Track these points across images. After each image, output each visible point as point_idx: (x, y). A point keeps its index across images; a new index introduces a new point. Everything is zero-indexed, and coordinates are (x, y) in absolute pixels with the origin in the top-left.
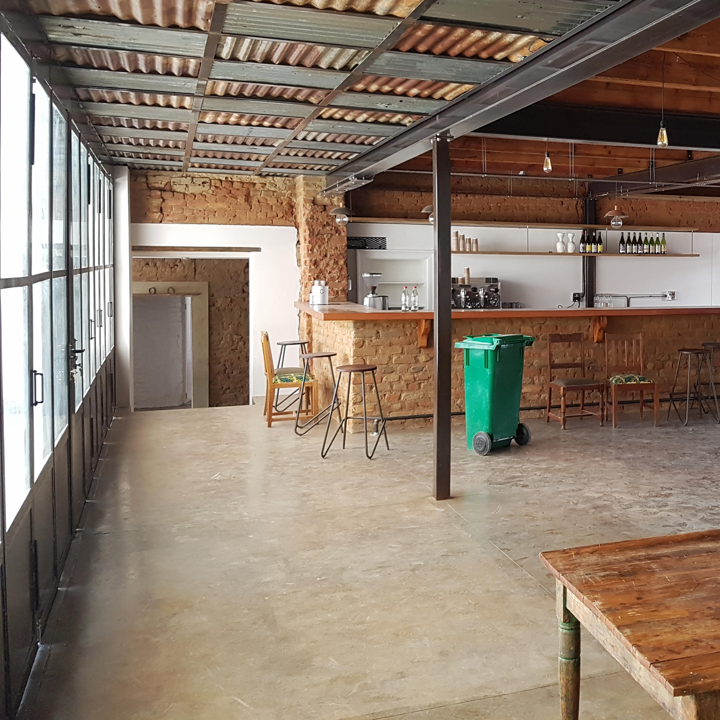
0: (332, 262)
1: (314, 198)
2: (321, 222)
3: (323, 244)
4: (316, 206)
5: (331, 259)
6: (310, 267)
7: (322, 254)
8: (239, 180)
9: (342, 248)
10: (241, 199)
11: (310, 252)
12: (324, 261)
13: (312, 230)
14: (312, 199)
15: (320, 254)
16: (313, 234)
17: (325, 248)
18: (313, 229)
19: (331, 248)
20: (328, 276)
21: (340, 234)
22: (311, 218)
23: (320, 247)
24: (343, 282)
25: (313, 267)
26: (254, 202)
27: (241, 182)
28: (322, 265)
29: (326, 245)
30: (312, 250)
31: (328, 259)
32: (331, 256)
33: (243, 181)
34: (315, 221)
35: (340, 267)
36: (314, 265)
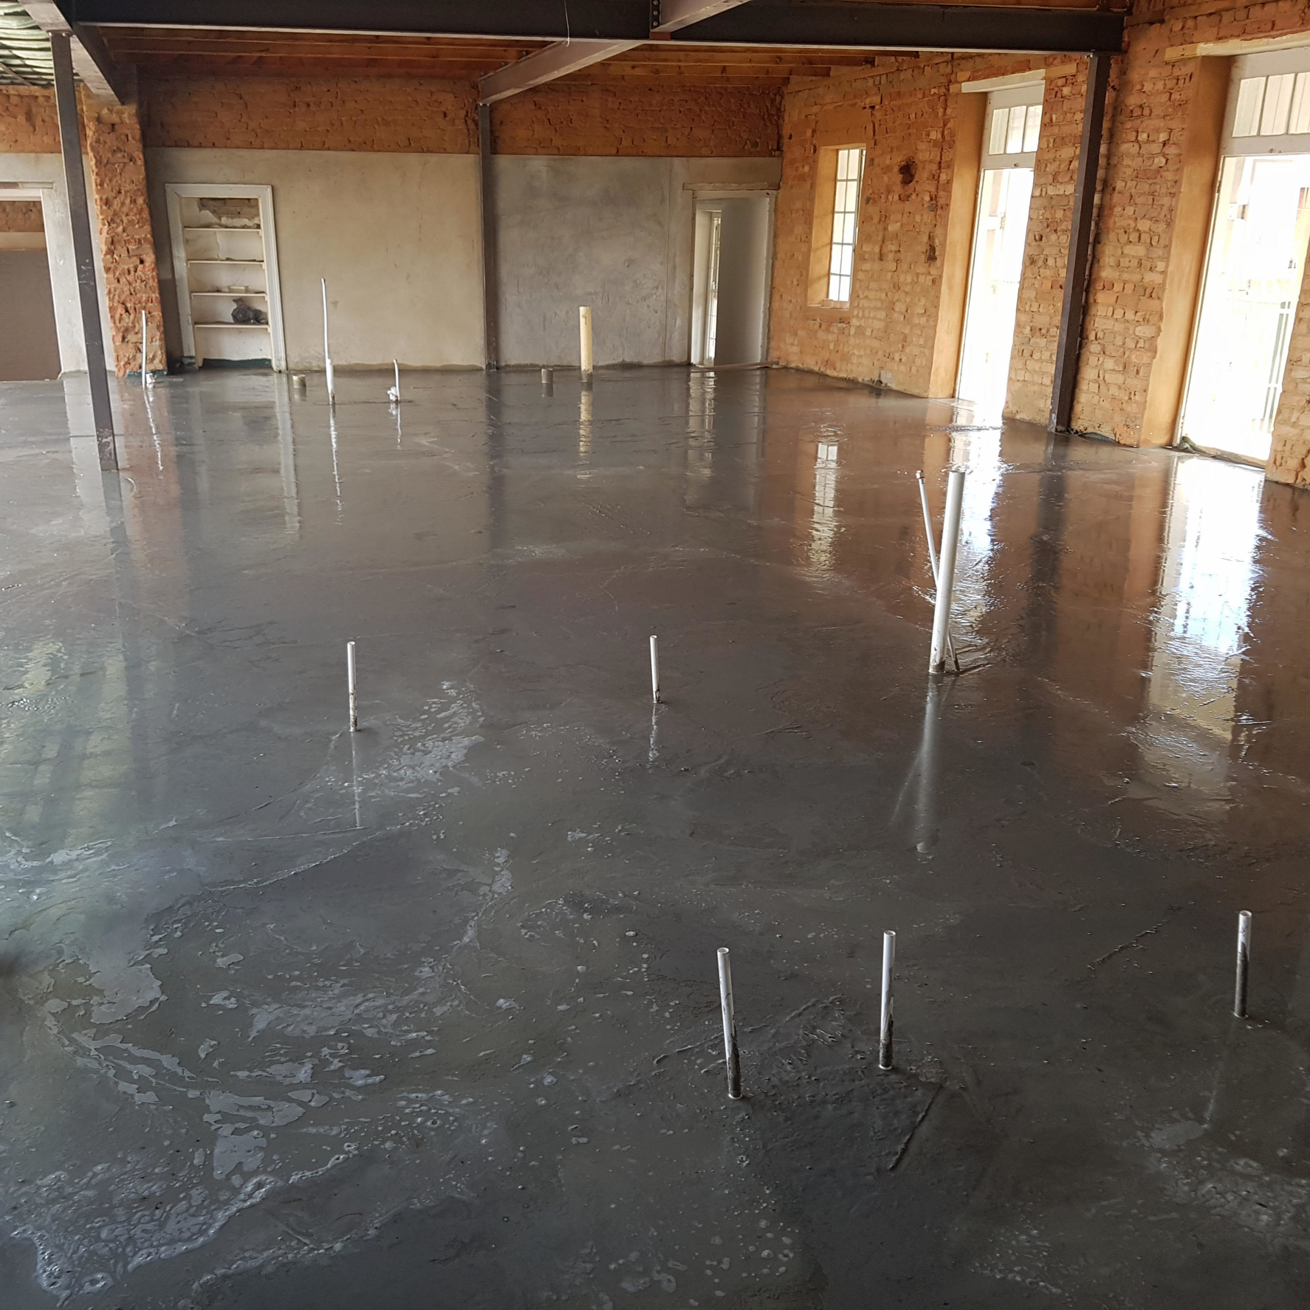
0: (128, 201)
1: (99, 114)
2: (109, 147)
3: (116, 176)
4: (101, 125)
5: (126, 196)
6: (101, 207)
7: (115, 191)
8: (16, 93)
9: (139, 181)
10: (21, 119)
11: (99, 187)
12: (118, 199)
13: (98, 157)
14: (96, 115)
15: (112, 191)
16: (101, 163)
17: (117, 182)
18: (101, 157)
19: (125, 182)
20: (125, 220)
21: (135, 163)
22: (96, 142)
23: (111, 180)
24: (145, 227)
25: (104, 207)
26: (39, 123)
27: (19, 95)
28: (116, 204)
29: (118, 178)
30: (101, 185)
31: (122, 196)
32: (126, 192)
33: (22, 93)
34: (101, 146)
35: (139, 207)
36: (106, 205)
